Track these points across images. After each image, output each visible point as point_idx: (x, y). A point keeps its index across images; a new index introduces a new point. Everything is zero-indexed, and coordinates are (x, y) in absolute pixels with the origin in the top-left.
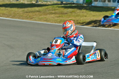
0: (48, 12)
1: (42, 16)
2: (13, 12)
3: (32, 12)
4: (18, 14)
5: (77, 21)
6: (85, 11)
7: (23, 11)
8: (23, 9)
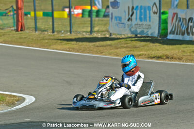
0: (120, 46)
1: (113, 51)
2: (83, 46)
3: (103, 46)
4: (88, 48)
5: (149, 55)
6: (158, 44)
7: (94, 45)
8: (94, 43)
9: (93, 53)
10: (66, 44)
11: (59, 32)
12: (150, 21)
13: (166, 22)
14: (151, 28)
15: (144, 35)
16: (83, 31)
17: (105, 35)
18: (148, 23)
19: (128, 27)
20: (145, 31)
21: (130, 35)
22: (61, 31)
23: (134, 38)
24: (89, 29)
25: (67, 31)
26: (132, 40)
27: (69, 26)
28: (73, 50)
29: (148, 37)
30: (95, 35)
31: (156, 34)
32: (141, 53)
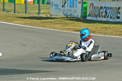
0: (56, 23)
1: (52, 26)
3: (46, 22)
4: (37, 23)
5: (75, 29)
6: (80, 22)
8: (41, 20)
9: (39, 27)
10: (23, 20)
11: (18, 12)
12: (76, 7)
13: (86, 8)
14: (76, 12)
15: (72, 17)
16: (34, 12)
17: (47, 15)
18: (75, 9)
19: (62, 11)
20: (73, 14)
21: (63, 16)
22: (19, 12)
23: (66, 18)
24: (37, 12)
25: (24, 12)
26: (64, 20)
27: (25, 9)
28: (27, 24)
29: (75, 18)
30: (41, 15)
31: (79, 16)
32: (70, 27)
